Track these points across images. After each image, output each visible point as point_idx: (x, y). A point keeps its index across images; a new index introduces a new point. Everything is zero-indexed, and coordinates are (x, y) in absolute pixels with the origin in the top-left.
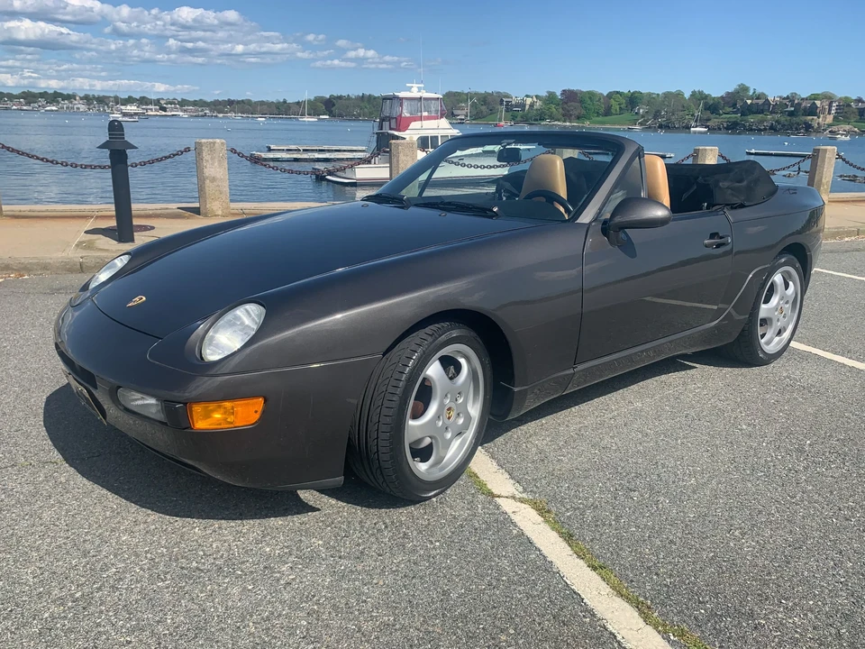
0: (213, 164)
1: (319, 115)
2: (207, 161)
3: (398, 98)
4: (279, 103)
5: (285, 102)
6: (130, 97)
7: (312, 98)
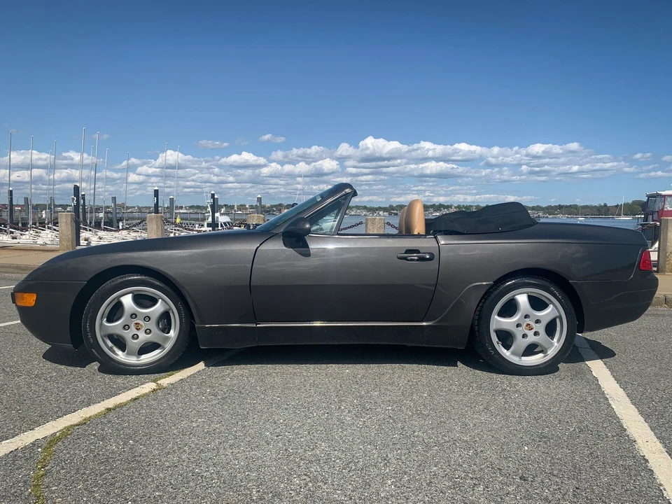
1: (635, 215)
3: (661, 195)
4: (601, 206)
5: (605, 205)
7: (630, 202)
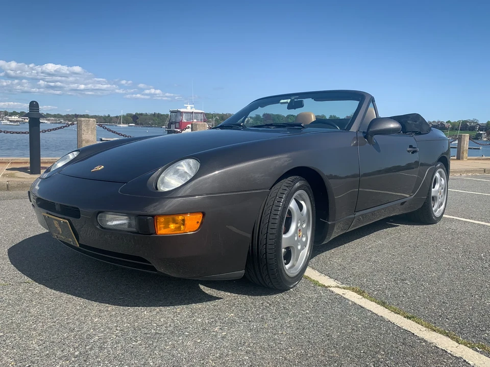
0: (88, 133)
1: (129, 124)
2: (84, 130)
3: (180, 112)
4: (105, 116)
5: (109, 116)
6: (14, 112)
7: (125, 114)
